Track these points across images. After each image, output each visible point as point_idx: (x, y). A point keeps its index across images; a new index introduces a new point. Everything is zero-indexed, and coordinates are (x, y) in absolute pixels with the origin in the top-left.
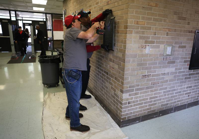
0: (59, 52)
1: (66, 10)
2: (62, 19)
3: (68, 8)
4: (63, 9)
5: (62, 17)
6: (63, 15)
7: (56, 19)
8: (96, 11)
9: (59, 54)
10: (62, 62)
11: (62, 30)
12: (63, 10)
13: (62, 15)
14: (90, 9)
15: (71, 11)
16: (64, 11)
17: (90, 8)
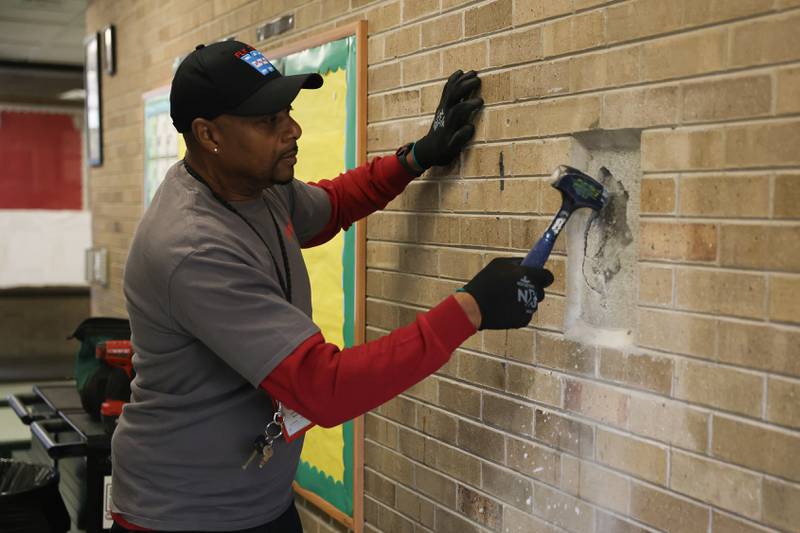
0: (48, 429)
1: (113, 30)
2: (82, 104)
3: (140, 14)
4: (83, 26)
5: (82, 84)
6: (92, 77)
7: (18, 108)
8: (434, 33)
9: (52, 449)
10: (74, 526)
11: (75, 204)
12: (84, 35)
13: (80, 69)
14: (365, 25)
15: (164, 35)
16: (100, 38)
17: (366, 12)
